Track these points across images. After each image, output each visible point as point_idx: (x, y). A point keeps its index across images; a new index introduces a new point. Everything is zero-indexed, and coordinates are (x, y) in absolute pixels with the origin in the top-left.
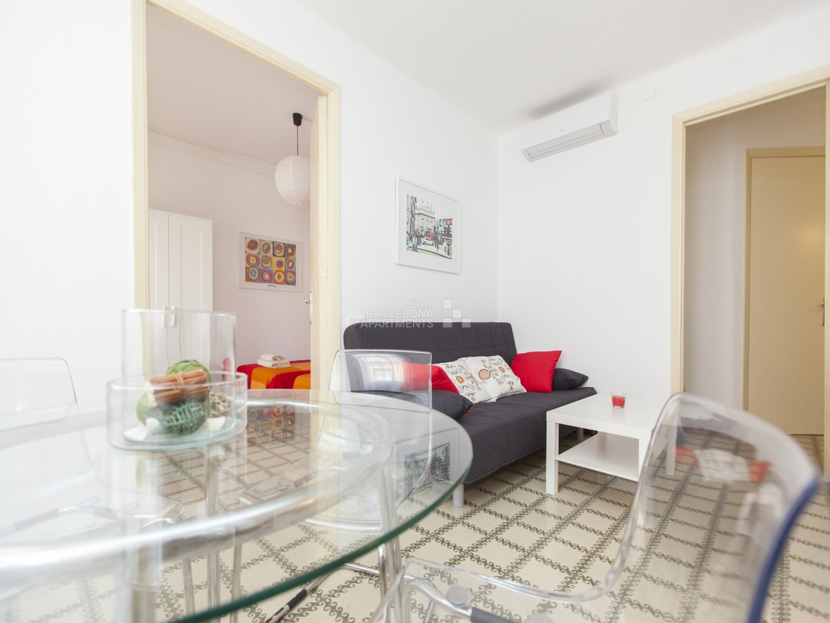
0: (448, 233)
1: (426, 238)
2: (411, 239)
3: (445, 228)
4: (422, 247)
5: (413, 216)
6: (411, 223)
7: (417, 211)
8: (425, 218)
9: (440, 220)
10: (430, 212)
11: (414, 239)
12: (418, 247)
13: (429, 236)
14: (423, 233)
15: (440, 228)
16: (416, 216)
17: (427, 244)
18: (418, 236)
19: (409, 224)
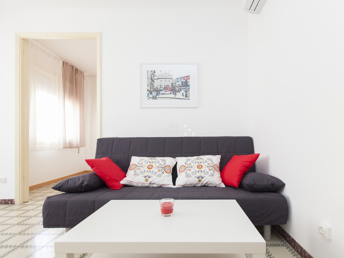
0: (186, 84)
1: (164, 90)
2: (151, 93)
3: (182, 82)
4: (160, 96)
5: (153, 81)
6: (152, 84)
7: (155, 78)
8: (164, 80)
9: (177, 79)
10: (168, 75)
11: (153, 93)
12: (157, 96)
13: (167, 89)
14: (162, 89)
15: (177, 83)
16: (155, 81)
17: (165, 94)
18: (157, 91)
19: (149, 86)
